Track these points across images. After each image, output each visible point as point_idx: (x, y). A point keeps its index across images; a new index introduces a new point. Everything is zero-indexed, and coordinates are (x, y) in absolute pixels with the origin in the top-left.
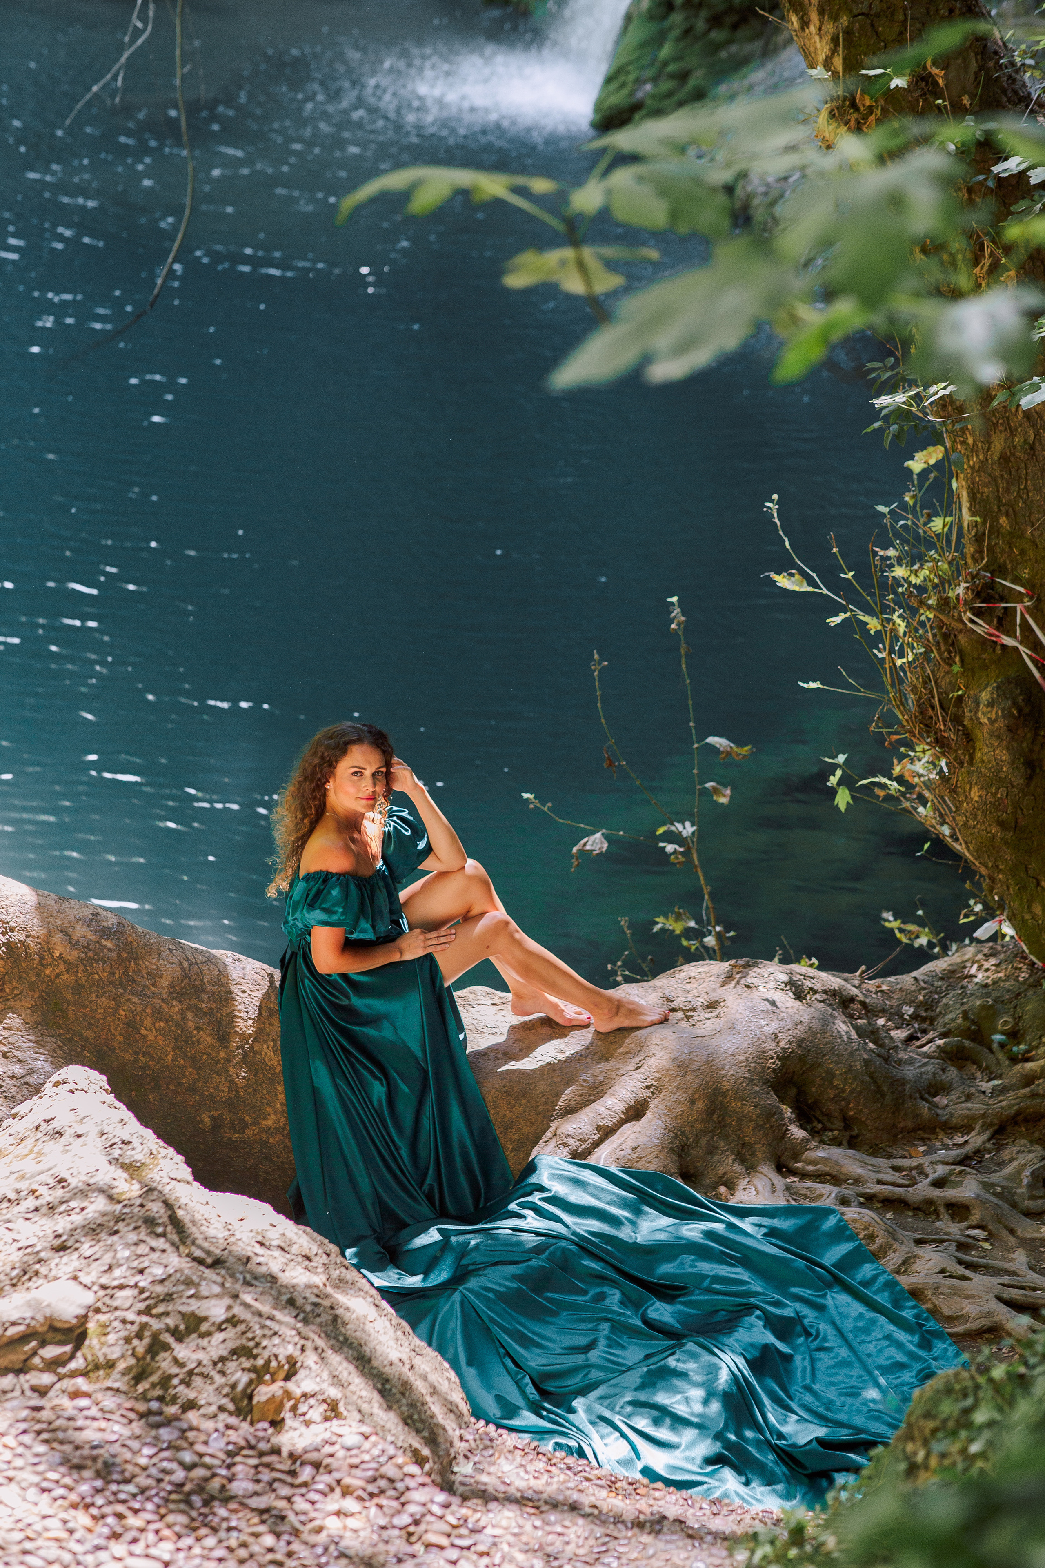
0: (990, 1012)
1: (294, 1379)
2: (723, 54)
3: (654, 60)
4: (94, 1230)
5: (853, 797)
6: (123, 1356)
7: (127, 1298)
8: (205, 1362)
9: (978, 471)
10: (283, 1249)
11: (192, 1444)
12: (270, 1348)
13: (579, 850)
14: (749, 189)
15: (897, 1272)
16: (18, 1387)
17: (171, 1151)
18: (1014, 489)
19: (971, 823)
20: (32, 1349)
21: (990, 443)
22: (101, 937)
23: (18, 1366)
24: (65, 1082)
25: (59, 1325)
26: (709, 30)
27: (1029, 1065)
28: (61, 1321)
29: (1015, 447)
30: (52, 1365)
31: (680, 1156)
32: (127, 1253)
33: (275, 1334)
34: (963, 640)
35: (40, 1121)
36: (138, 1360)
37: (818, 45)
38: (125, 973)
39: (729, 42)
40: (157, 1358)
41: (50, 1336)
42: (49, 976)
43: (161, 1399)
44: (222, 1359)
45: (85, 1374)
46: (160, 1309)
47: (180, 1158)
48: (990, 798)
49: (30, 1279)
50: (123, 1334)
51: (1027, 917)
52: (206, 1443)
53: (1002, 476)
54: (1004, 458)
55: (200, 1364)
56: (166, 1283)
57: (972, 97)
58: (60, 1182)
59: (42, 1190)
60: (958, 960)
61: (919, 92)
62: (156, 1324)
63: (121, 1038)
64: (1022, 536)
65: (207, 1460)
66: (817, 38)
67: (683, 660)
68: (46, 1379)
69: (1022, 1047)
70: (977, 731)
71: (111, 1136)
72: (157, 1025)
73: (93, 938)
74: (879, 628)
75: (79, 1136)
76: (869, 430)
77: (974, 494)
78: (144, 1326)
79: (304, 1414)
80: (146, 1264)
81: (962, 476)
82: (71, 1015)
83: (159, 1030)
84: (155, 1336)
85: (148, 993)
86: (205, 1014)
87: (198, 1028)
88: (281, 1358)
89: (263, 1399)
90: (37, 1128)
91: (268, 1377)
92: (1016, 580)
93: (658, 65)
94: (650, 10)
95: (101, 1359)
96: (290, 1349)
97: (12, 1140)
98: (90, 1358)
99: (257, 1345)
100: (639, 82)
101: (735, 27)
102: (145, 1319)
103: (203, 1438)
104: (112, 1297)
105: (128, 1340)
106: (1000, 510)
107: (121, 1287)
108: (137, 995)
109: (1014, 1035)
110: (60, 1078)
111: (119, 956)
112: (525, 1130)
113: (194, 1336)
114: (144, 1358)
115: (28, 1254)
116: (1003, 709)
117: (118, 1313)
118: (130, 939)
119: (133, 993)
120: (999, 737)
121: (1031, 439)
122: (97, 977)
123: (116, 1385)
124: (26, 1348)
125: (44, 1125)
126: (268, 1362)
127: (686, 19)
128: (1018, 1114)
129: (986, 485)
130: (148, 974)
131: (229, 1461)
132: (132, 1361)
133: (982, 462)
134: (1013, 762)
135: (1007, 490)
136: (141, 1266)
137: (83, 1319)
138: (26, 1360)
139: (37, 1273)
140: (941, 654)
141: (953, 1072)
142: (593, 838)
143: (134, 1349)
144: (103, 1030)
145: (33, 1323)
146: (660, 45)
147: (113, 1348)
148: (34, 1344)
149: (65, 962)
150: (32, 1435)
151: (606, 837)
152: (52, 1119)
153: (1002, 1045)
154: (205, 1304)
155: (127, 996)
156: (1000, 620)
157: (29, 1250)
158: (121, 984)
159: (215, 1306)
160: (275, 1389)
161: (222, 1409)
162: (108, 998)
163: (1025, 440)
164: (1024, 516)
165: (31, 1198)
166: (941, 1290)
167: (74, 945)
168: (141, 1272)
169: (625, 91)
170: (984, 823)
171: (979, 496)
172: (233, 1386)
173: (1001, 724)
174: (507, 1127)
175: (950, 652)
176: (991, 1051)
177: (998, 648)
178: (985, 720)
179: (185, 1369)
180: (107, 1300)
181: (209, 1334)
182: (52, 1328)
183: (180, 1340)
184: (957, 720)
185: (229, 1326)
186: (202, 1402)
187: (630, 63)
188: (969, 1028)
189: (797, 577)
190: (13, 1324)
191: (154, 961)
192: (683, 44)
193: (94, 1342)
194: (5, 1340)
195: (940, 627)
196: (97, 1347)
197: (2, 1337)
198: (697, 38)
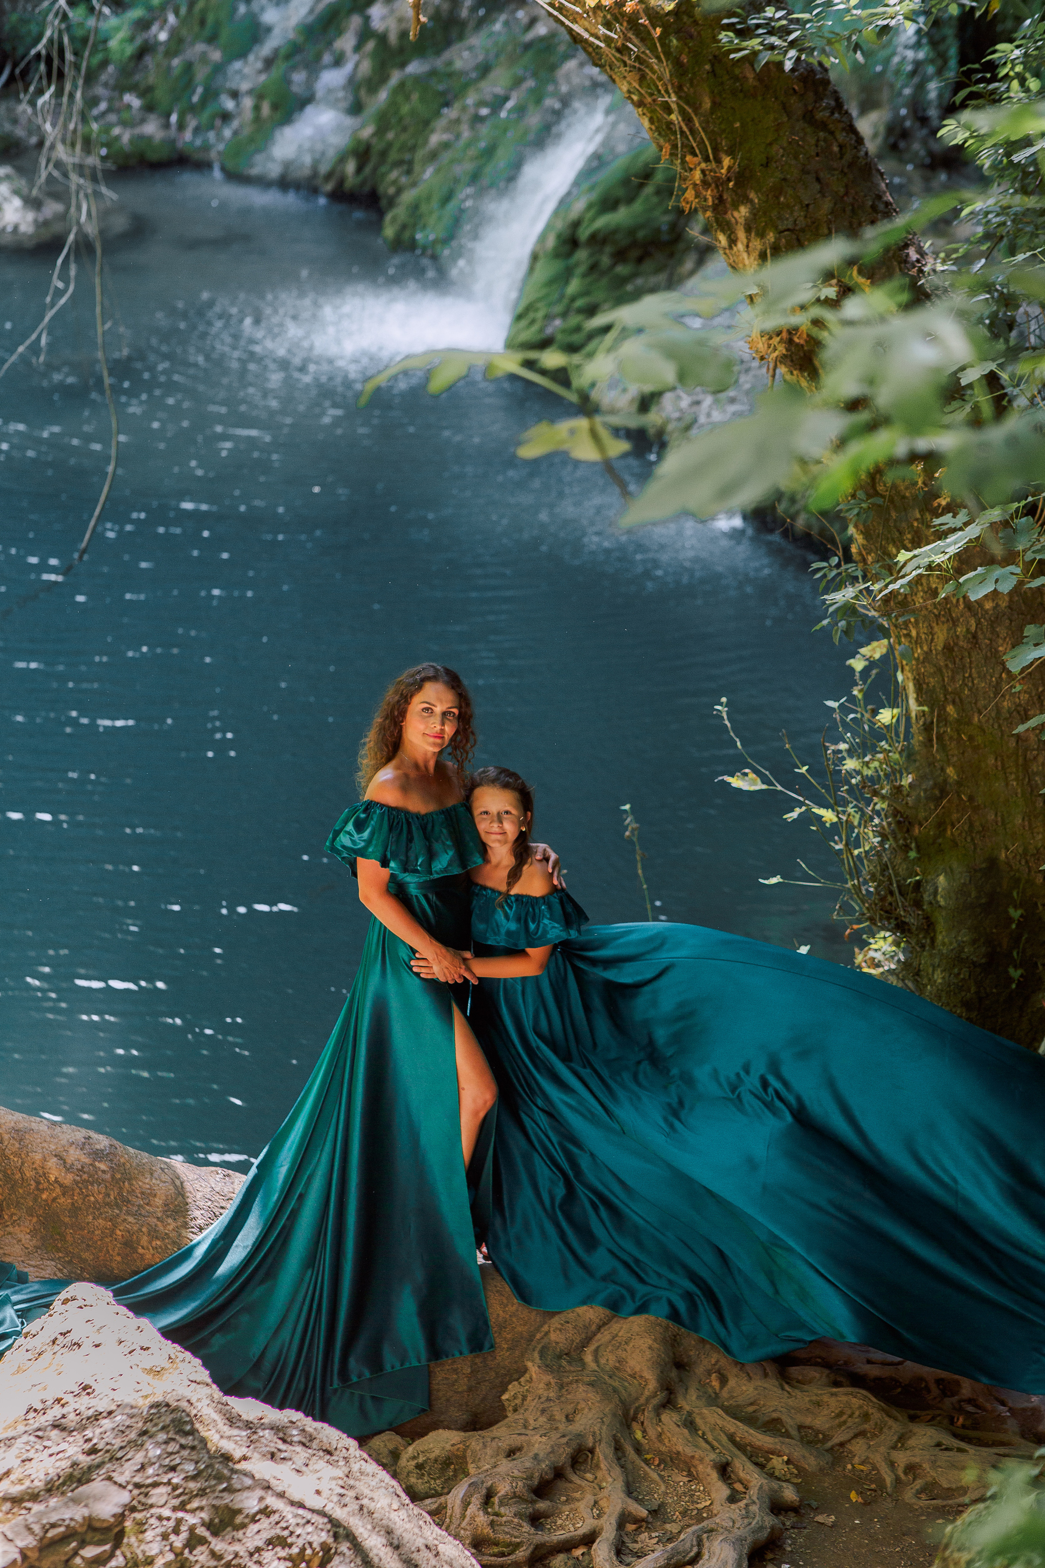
2: (629, 285)
3: (562, 296)
4: (123, 1432)
6: (161, 1552)
7: (162, 1495)
8: (241, 1554)
9: (923, 662)
10: (304, 1445)
12: (304, 1536)
14: (663, 414)
15: (894, 1448)
17: (188, 1355)
18: (959, 677)
20: (73, 1549)
21: (933, 635)
22: (95, 1160)
24: (74, 1299)
25: (98, 1525)
26: (614, 265)
28: (99, 1520)
29: (958, 637)
31: (673, 1346)
32: (158, 1452)
33: (308, 1522)
35: (56, 1335)
36: (176, 1555)
37: (747, 262)
38: (120, 1194)
39: (634, 275)
40: (194, 1553)
41: (89, 1536)
42: (46, 1201)
44: (258, 1550)
46: (195, 1504)
47: (198, 1362)
48: (954, 979)
49: (64, 1483)
50: (160, 1530)
53: (947, 665)
54: (948, 649)
55: (236, 1555)
56: (199, 1479)
58: (84, 1389)
59: (68, 1398)
62: (191, 1519)
63: (119, 1259)
64: (969, 723)
66: (745, 255)
67: (639, 865)
70: (936, 914)
71: (129, 1344)
72: (154, 1243)
73: (87, 1161)
74: (835, 819)
75: (97, 1346)
76: (818, 627)
77: (920, 685)
78: (180, 1522)
80: (178, 1461)
81: (907, 668)
82: (69, 1238)
84: (192, 1529)
85: (143, 1212)
88: (315, 1545)
90: (54, 1342)
91: (303, 1565)
93: (565, 301)
94: (556, 248)
95: (140, 1557)
96: (324, 1537)
97: (29, 1355)
98: (129, 1555)
99: (292, 1533)
100: (548, 317)
101: (640, 260)
102: (180, 1514)
104: (146, 1495)
105: (165, 1536)
106: (946, 699)
107: (155, 1485)
108: (133, 1215)
111: (113, 1177)
112: (519, 1329)
113: (229, 1529)
114: (182, 1553)
115: (60, 1459)
117: (153, 1511)
118: (122, 1160)
119: (128, 1213)
120: (958, 919)
121: (973, 629)
122: (92, 1199)
124: (67, 1549)
125: (61, 1338)
126: (303, 1550)
127: (591, 255)
129: (933, 675)
130: (142, 1193)
132: (170, 1557)
133: (926, 653)
134: (974, 943)
135: (953, 679)
136: (173, 1463)
137: (121, 1518)
138: (67, 1561)
139: (70, 1477)
140: (897, 842)
143: (171, 1545)
144: (101, 1251)
145: (73, 1524)
146: (567, 282)
147: (151, 1545)
148: (74, 1544)
149: (61, 1186)
152: (69, 1332)
154: (239, 1496)
155: (123, 1217)
157: (61, 1455)
158: (117, 1205)
159: (247, 1498)
162: (105, 1219)
163: (968, 630)
164: (970, 703)
165: (57, 1407)
166: (938, 1463)
167: (69, 1169)
168: (173, 1469)
169: (535, 328)
170: (948, 1004)
171: (925, 686)
174: (502, 1327)
175: (905, 839)
178: (944, 903)
179: (223, 1562)
180: (141, 1498)
181: (244, 1526)
182: (91, 1528)
183: (215, 1534)
184: (918, 904)
185: (262, 1516)
187: (540, 299)
189: (752, 776)
190: (54, 1525)
191: (147, 1181)
192: (589, 279)
193: (133, 1540)
194: (45, 1541)
195: (895, 816)
196: (136, 1544)
197: (41, 1539)
198: (603, 273)
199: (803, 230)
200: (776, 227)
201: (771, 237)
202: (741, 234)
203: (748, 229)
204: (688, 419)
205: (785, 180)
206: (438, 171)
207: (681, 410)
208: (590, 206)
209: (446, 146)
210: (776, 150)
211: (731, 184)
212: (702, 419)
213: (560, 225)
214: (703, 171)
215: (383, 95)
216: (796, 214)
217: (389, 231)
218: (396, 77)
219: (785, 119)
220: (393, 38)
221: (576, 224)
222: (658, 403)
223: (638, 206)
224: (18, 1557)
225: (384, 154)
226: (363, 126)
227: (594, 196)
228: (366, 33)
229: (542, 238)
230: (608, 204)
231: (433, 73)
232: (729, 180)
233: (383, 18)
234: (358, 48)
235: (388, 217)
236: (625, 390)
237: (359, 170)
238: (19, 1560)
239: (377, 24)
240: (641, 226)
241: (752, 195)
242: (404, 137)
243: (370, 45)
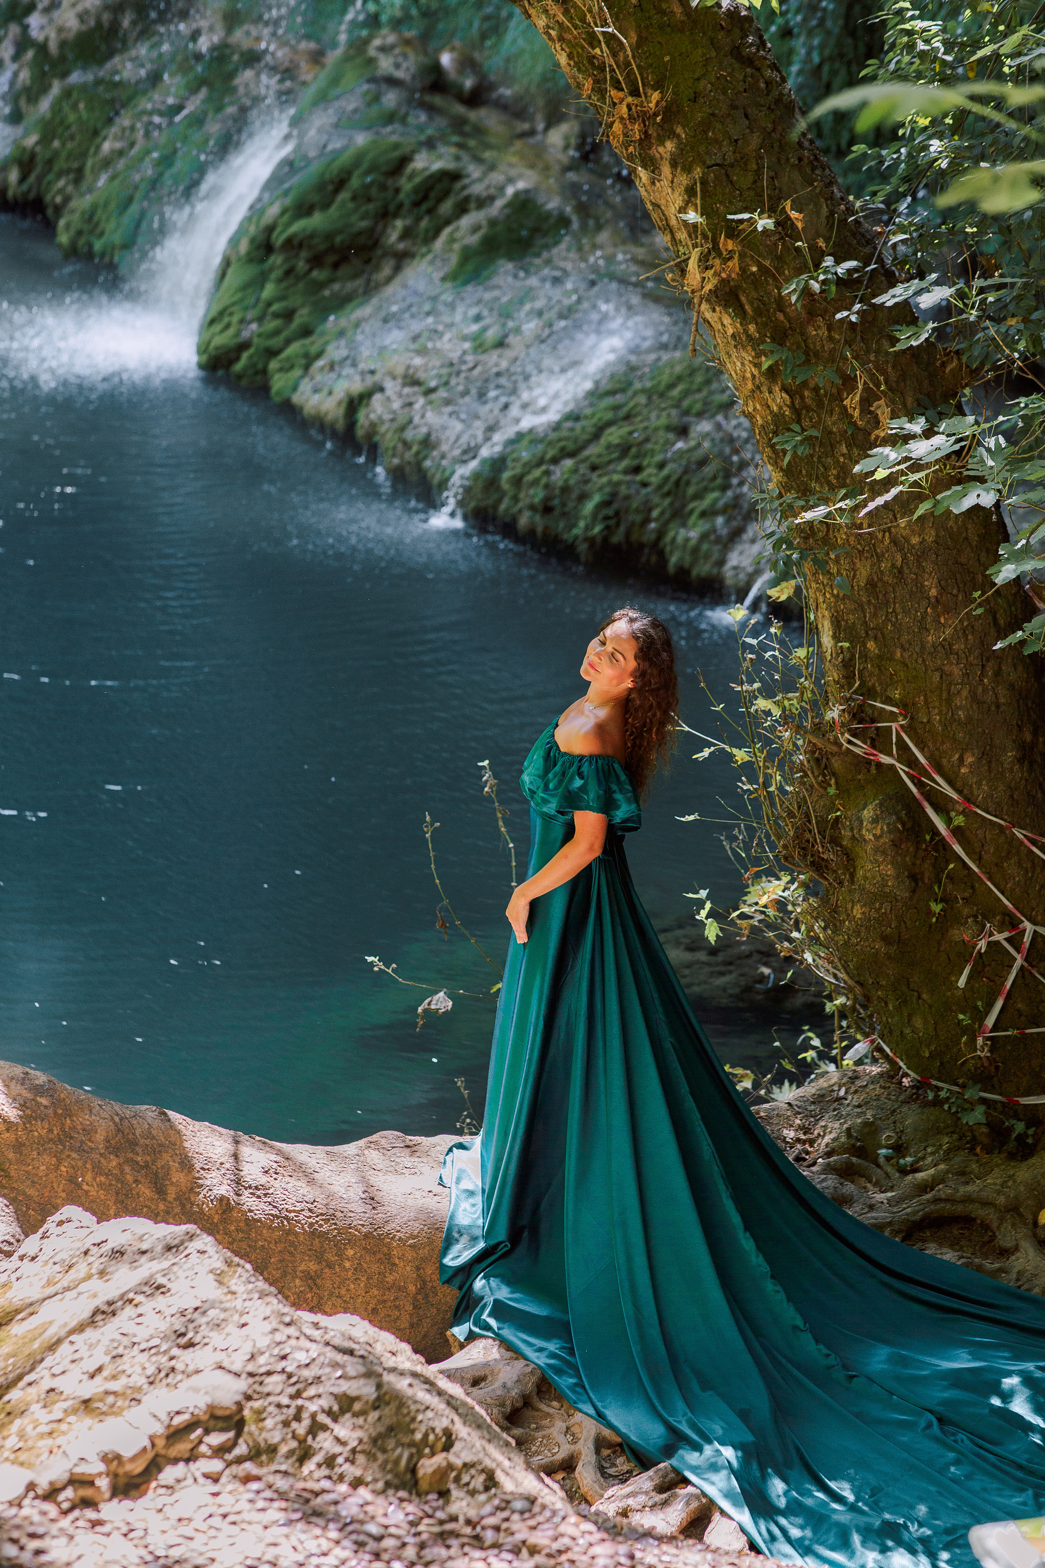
0: (870, 1129)
1: (453, 1450)
2: (327, 293)
3: (258, 300)
4: (219, 1325)
5: (721, 929)
6: (283, 1440)
7: (277, 1383)
8: (365, 1440)
9: (843, 599)
11: (373, 1518)
12: (425, 1422)
13: (425, 1011)
14: (372, 416)
16: (189, 1475)
18: (882, 613)
19: (854, 940)
20: (198, 1437)
21: (855, 571)
22: (36, 1095)
23: (187, 1455)
24: (68, 1221)
25: (220, 1413)
26: (311, 270)
27: (920, 1175)
28: (221, 1408)
29: (882, 572)
30: (220, 1451)
33: (427, 1408)
34: (836, 764)
36: (300, 1442)
38: (63, 1130)
39: (331, 281)
40: (318, 1439)
41: (212, 1423)
43: (329, 1478)
44: (381, 1437)
45: (249, 1458)
46: (312, 1391)
48: (874, 914)
49: (167, 1375)
50: (280, 1418)
51: (907, 1031)
52: (386, 1515)
53: (869, 602)
54: (871, 584)
55: (361, 1441)
56: (312, 1366)
57: (827, 240)
60: (825, 1085)
61: (777, 237)
62: (313, 1407)
63: (64, 1195)
64: (891, 659)
65: (392, 1530)
66: (669, 191)
68: (216, 1465)
69: (909, 1159)
70: (858, 849)
73: (29, 1096)
74: (748, 758)
77: (837, 622)
78: (300, 1409)
79: (468, 1484)
80: (288, 1350)
81: (822, 606)
83: (100, 1185)
84: (313, 1416)
85: (86, 1148)
86: (142, 1167)
87: (136, 1181)
88: (437, 1431)
89: (430, 1470)
90: (86, 1253)
91: (427, 1451)
92: (889, 701)
93: (261, 305)
94: (249, 253)
95: (262, 1445)
96: (445, 1423)
97: (57, 1268)
98: (251, 1443)
99: (413, 1419)
100: (244, 322)
101: (336, 266)
102: (299, 1402)
103: (381, 1511)
104: (261, 1383)
105: (286, 1424)
106: (867, 635)
107: (269, 1373)
108: (75, 1151)
109: (899, 1149)
110: (63, 1217)
111: (55, 1113)
113: (348, 1415)
114: (305, 1440)
116: (888, 825)
117: (271, 1399)
118: (61, 1096)
119: (71, 1149)
120: (884, 853)
121: (899, 564)
122: (36, 1134)
123: (283, 1468)
124: (193, 1436)
125: (94, 1250)
126: (426, 1435)
127: (286, 260)
128: (924, 1218)
129: (852, 612)
130: (84, 1129)
131: (413, 1531)
132: (294, 1444)
133: (847, 590)
134: (898, 877)
135: (875, 615)
136: (283, 1353)
137: (240, 1406)
138: (192, 1449)
139: (173, 1369)
140: (816, 778)
141: (849, 1188)
142: (436, 997)
143: (293, 1432)
145: (196, 1412)
146: (262, 287)
147: (272, 1433)
148: (199, 1431)
150: (220, 1519)
151: (450, 996)
153: (888, 1158)
154: (355, 1384)
155: (67, 1153)
156: (873, 740)
157: (153, 1351)
158: (60, 1140)
160: (439, 1459)
161: (388, 1485)
162: (49, 1155)
163: (893, 565)
164: (893, 638)
168: (284, 1357)
169: (231, 331)
170: (867, 939)
171: (842, 623)
172: (397, 1462)
173: (885, 839)
175: (824, 775)
176: (878, 1166)
177: (873, 768)
178: (869, 837)
179: (349, 1448)
180: (257, 1387)
181: (363, 1413)
182: (213, 1417)
183: (335, 1420)
184: (835, 841)
185: (383, 1404)
186: (369, 1479)
187: (233, 304)
188: (853, 1146)
190: (178, 1413)
191: (87, 1117)
192: (284, 284)
193: (253, 1428)
194: (172, 1430)
195: (813, 752)
196: (257, 1433)
197: (169, 1426)
198: (298, 279)
199: (732, 166)
200: (704, 163)
201: (698, 172)
202: (666, 170)
203: (674, 165)
204: (401, 420)
205: (713, 115)
206: (113, 178)
207: (394, 412)
208: (283, 212)
209: (121, 153)
210: (704, 85)
211: (659, 119)
212: (417, 420)
213: (252, 229)
214: (629, 107)
215: (45, 105)
216: (724, 149)
217: (64, 238)
218: (56, 89)
219: (714, 54)
220: (53, 47)
221: (270, 229)
222: (368, 405)
223: (333, 211)
224: (147, 1443)
225: (50, 162)
226: (25, 135)
227: (288, 201)
228: (24, 43)
229: (234, 241)
230: (303, 209)
231: (98, 82)
232: (656, 115)
233: (42, 28)
234: (16, 58)
235: (62, 223)
236: (330, 393)
237: (23, 179)
238: (149, 1447)
239: (35, 33)
240: (340, 232)
241: (679, 130)
242: (69, 145)
243: (30, 54)
